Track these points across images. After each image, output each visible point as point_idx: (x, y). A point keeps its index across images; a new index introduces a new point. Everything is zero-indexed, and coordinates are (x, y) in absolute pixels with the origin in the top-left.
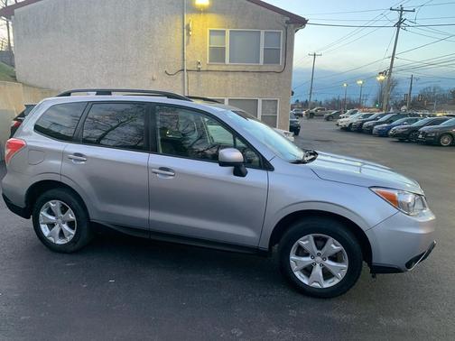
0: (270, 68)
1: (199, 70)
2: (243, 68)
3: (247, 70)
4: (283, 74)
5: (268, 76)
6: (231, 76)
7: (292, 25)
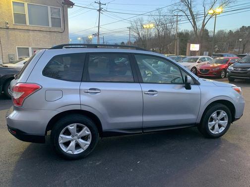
0: (56, 29)
1: (8, 28)
2: (38, 29)
3: (42, 30)
4: (64, 34)
5: (55, 34)
6: (31, 33)
7: (66, 5)
